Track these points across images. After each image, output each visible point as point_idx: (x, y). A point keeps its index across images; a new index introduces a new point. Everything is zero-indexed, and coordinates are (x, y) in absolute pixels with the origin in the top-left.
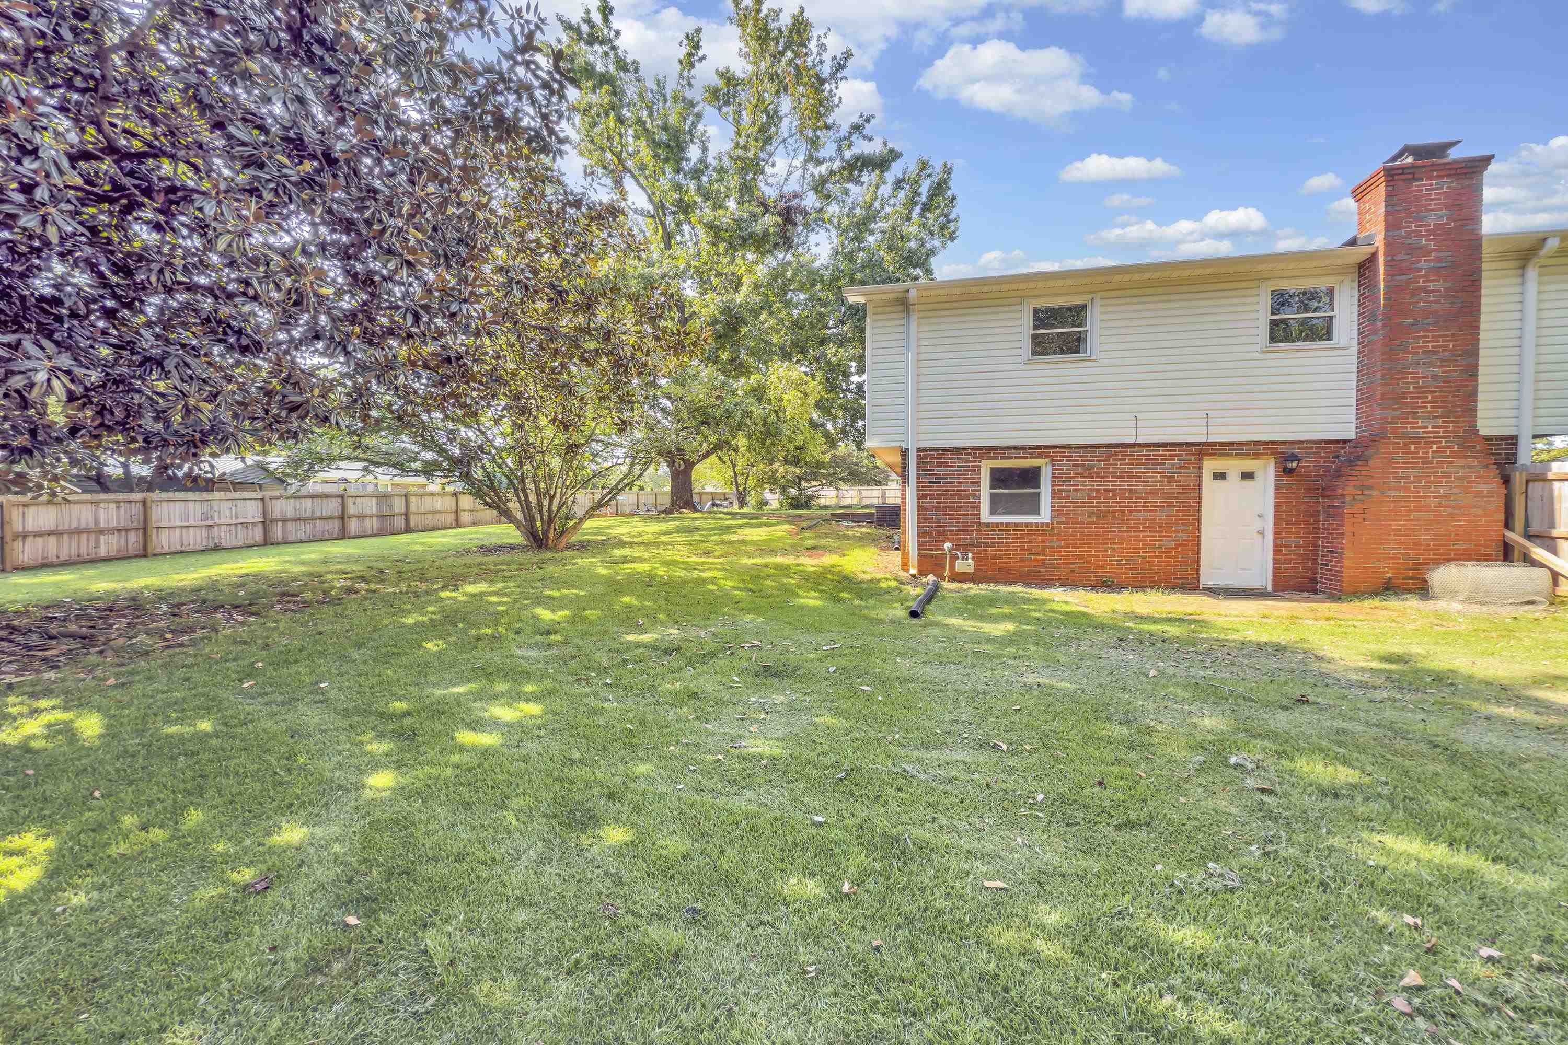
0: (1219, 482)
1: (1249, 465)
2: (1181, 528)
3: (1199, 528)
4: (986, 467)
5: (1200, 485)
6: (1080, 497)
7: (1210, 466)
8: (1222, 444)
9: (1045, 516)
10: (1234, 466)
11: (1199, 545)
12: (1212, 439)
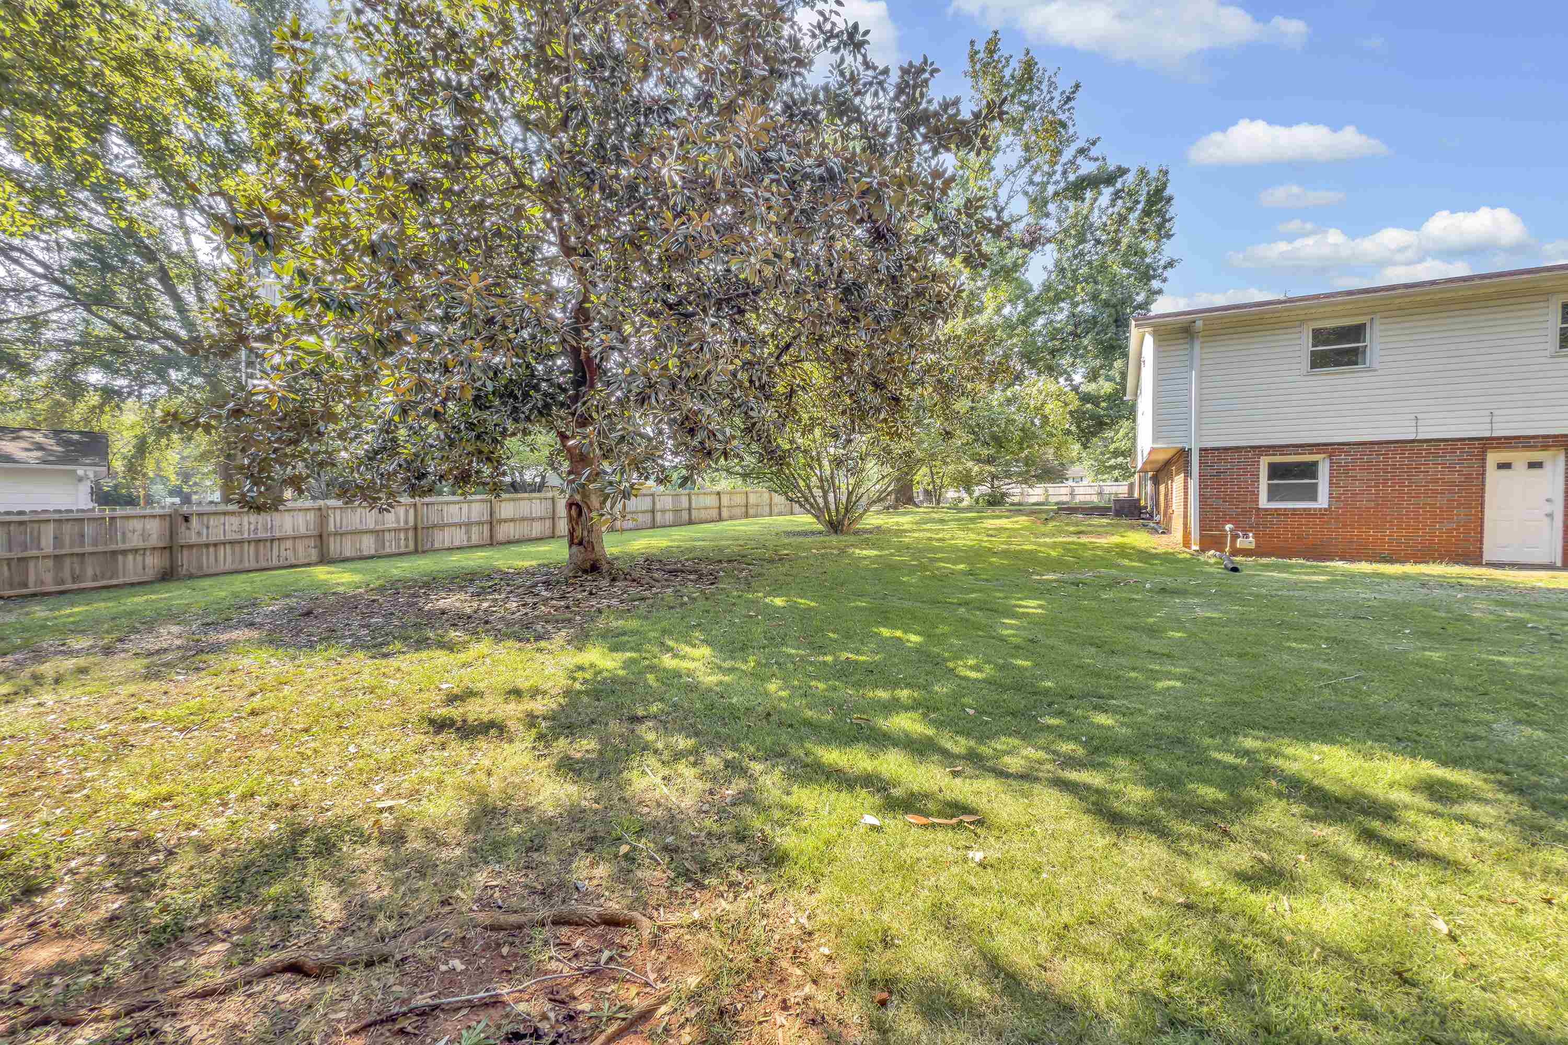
0: (1504, 472)
1: (1536, 456)
2: (1462, 511)
3: (1482, 512)
4: (1264, 463)
5: (1483, 474)
6: (1358, 486)
7: (1493, 458)
8: (1506, 438)
9: (1323, 501)
10: (1520, 458)
11: (1482, 526)
12: (1496, 434)
